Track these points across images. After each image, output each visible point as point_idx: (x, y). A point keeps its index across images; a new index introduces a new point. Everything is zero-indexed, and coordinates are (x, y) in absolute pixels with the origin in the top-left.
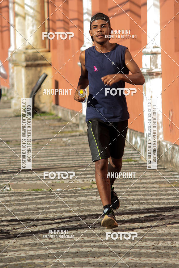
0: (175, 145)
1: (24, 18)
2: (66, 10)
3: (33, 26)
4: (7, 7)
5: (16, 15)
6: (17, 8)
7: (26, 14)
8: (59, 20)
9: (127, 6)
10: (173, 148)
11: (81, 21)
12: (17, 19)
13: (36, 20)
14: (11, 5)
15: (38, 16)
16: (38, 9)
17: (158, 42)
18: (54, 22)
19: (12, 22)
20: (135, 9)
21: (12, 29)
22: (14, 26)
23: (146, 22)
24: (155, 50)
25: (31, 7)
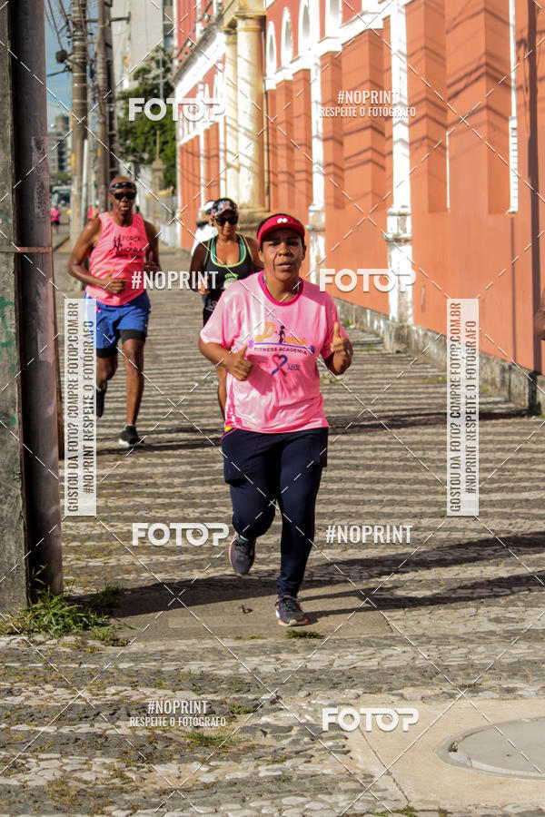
0: (429, 330)
1: (238, 170)
2: (291, 160)
3: (249, 179)
4: (218, 156)
5: (228, 166)
6: (230, 158)
7: (240, 165)
8: (282, 172)
9: (368, 155)
10: (426, 334)
11: (310, 174)
12: (230, 171)
13: (253, 172)
14: (222, 154)
15: (256, 168)
16: (257, 160)
17: (407, 202)
18: (276, 175)
19: (222, 176)
20: (378, 159)
21: (222, 183)
22: (226, 180)
23: (391, 176)
24: (403, 211)
25: (247, 157)
